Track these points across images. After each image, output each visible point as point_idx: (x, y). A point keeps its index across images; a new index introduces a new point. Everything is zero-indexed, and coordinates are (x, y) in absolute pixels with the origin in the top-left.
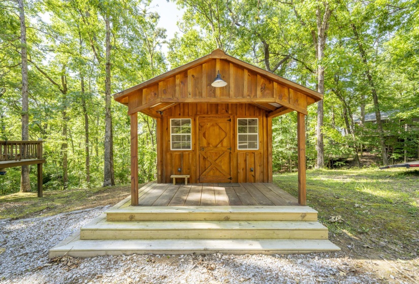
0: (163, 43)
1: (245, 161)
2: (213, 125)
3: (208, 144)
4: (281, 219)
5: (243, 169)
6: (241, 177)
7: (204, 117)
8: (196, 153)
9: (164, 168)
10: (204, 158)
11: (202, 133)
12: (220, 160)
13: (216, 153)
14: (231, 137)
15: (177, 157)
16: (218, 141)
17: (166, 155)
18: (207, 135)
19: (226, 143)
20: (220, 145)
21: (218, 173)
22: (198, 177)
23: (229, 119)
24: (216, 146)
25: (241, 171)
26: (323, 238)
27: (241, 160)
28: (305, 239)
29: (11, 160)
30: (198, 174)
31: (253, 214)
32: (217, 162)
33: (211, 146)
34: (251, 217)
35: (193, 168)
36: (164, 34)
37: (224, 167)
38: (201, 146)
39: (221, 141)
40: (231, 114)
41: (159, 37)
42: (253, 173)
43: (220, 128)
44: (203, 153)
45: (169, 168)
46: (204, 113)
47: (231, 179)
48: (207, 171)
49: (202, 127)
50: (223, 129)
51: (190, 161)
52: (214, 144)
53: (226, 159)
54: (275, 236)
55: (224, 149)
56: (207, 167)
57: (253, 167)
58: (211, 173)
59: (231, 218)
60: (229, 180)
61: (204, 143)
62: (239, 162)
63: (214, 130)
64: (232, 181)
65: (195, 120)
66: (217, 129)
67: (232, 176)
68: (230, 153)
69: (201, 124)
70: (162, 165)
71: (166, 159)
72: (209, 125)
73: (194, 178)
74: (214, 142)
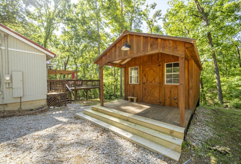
0: (159, 19)
1: (171, 92)
2: (149, 69)
3: (147, 80)
4: (156, 129)
5: (169, 98)
6: (167, 102)
7: (145, 65)
8: (140, 86)
9: (127, 93)
10: (145, 89)
11: (144, 74)
12: (154, 90)
13: (151, 86)
14: (161, 76)
15: (132, 87)
16: (153, 78)
17: (127, 86)
18: (146, 75)
19: (157, 80)
20: (153, 81)
21: (152, 98)
22: (141, 100)
23: (159, 64)
24: (151, 82)
25: (167, 98)
26: (176, 150)
27: (167, 91)
28: (161, 145)
29: (88, 86)
30: (142, 98)
31: (140, 121)
32: (152, 91)
33: (148, 82)
34: (139, 122)
35: (139, 94)
36: (160, 14)
37: (156, 95)
38: (143, 81)
39: (154, 79)
40: (161, 61)
41: (157, 17)
42: (176, 101)
43: (154, 70)
44: (144, 86)
45: (129, 93)
46: (145, 63)
47: (160, 103)
48: (146, 96)
49: (143, 71)
50: (156, 71)
51: (138, 90)
52: (150, 80)
53: (158, 90)
54: (144, 136)
55: (156, 83)
56: (146, 94)
57: (176, 96)
58: (149, 98)
59: (129, 121)
60: (159, 103)
61: (145, 80)
62: (166, 92)
63: (150, 72)
64: (161, 104)
65: (140, 67)
66: (152, 71)
67: (161, 101)
68: (160, 86)
69: (143, 69)
70: (126, 91)
71: (127, 88)
72: (147, 69)
73: (139, 100)
74: (150, 79)
